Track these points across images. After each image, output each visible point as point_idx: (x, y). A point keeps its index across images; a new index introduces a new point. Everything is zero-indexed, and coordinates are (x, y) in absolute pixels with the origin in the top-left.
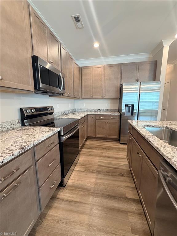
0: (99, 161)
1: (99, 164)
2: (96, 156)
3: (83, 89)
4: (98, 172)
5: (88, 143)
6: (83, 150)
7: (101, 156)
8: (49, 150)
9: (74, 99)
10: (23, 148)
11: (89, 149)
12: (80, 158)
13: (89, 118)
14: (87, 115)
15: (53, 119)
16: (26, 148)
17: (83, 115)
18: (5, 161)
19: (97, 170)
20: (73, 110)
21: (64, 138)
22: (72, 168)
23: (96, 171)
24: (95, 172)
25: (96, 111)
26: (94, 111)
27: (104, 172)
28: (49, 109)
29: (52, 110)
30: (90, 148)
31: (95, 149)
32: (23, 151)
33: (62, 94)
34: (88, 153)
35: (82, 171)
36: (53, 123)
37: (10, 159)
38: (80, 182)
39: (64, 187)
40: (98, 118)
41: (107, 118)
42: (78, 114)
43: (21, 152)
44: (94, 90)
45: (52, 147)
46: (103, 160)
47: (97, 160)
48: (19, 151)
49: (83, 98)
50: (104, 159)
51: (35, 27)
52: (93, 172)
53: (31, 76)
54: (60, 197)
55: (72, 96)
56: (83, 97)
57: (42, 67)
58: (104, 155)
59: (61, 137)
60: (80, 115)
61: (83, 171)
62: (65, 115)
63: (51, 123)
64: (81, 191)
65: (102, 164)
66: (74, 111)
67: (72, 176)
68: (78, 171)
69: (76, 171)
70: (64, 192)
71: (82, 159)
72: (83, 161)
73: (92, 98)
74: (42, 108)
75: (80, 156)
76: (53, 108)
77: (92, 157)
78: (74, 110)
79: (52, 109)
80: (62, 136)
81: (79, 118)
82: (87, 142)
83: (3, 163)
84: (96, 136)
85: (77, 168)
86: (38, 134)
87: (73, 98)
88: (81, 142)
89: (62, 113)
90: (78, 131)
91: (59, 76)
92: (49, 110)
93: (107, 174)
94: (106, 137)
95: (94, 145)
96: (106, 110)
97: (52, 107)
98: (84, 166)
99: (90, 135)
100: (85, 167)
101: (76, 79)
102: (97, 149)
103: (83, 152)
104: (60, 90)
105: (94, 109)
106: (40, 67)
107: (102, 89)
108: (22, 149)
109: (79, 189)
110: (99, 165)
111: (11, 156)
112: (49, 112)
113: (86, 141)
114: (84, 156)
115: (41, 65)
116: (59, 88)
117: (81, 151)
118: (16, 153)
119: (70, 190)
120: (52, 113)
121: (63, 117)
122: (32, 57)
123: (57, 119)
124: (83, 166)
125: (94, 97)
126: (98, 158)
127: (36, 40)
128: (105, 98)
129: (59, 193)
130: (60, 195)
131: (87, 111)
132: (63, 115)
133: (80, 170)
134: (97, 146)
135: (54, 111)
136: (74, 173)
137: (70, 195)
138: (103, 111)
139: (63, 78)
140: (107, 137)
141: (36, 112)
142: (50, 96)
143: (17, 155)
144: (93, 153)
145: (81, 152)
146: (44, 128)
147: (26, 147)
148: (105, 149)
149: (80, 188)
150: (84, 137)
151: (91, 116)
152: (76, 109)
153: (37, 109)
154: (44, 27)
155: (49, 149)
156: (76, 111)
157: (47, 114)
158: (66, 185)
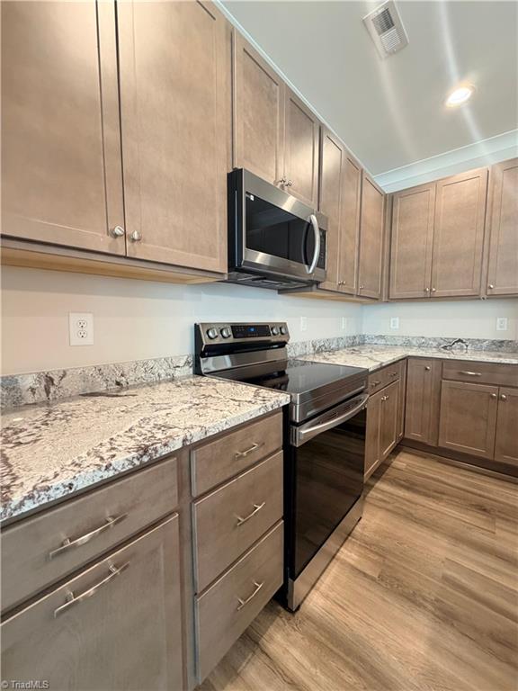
0: (450, 557)
1: (449, 573)
2: (436, 531)
3: (395, 268)
4: (446, 616)
5: (403, 462)
6: (379, 485)
7: (458, 539)
8: (243, 467)
9: (360, 302)
10: (146, 450)
11: (408, 488)
12: (365, 516)
13: (414, 372)
14: (406, 359)
15: (285, 363)
16: (156, 450)
17: (387, 358)
18: (80, 485)
19: (437, 600)
20: (355, 338)
21: (305, 432)
22: (330, 545)
23: (432, 603)
24: (426, 604)
25: (445, 348)
26: (435, 344)
27: (476, 630)
28: (275, 331)
29: (282, 334)
30: (410, 486)
31: (434, 497)
32: (145, 459)
33: (318, 283)
34: (397, 505)
35: (365, 575)
36: (282, 374)
37: (97, 480)
38: (353, 623)
39: (293, 612)
40: (452, 373)
41: (500, 378)
42: (369, 355)
43: (137, 463)
44: (438, 266)
45: (257, 459)
46: (471, 561)
47: (442, 554)
48: (129, 456)
49: (391, 300)
50: (473, 554)
51: (245, 89)
52: (413, 602)
53: (220, 230)
54: (272, 648)
55: (350, 289)
56: (395, 293)
57: (252, 198)
58: (477, 536)
59: (294, 427)
60: (374, 357)
61: (373, 579)
62: (326, 354)
63: (276, 374)
64: (354, 670)
65: (464, 581)
66: (357, 344)
67: (327, 580)
68: (353, 568)
69: (344, 563)
70: (288, 635)
71: (370, 519)
72: (376, 532)
73: (429, 298)
74: (251, 327)
75: (367, 508)
76: (286, 329)
77: (414, 529)
78: (357, 340)
79: (283, 331)
80: (298, 425)
81: (371, 366)
82: (398, 457)
83: (71, 488)
84: (440, 445)
85: (349, 554)
86: (215, 408)
87: (355, 298)
88: (374, 452)
89: (314, 347)
90: (363, 413)
91: (310, 225)
92: (274, 334)
93: (494, 645)
94: (490, 457)
95: (429, 478)
96: (493, 343)
97: (282, 326)
98: (376, 558)
99: (414, 434)
100: (381, 560)
101: (369, 236)
102: (441, 500)
103: (380, 496)
104: (309, 268)
105: (435, 340)
106: (248, 199)
107: (478, 259)
108: (141, 452)
109: (348, 655)
110: (446, 579)
111: (103, 468)
112: (273, 339)
113: (395, 452)
114: (381, 514)
115: (249, 194)
116: (307, 263)
117: (371, 487)
118: (121, 462)
119: (313, 639)
120: (282, 345)
121: (319, 359)
122: (228, 174)
123: (295, 362)
124: (377, 553)
125: (438, 292)
126: (444, 542)
127: (245, 124)
128: (493, 297)
129: (272, 630)
130: (271, 638)
131: (408, 344)
132: (318, 351)
133: (359, 567)
134: (442, 487)
135: (289, 337)
136: (334, 569)
137: (306, 663)
138: (478, 350)
139: (320, 229)
140: (497, 459)
141: (235, 337)
142: (281, 291)
143: (120, 469)
144: (420, 513)
145: (372, 493)
146: (244, 386)
147: (158, 445)
148: (485, 510)
149: (349, 652)
150: (385, 439)
151: (424, 363)
152: (364, 336)
153: (238, 329)
154: (271, 85)
155: (243, 464)
156: (364, 344)
157: (268, 346)
158: (299, 607)
